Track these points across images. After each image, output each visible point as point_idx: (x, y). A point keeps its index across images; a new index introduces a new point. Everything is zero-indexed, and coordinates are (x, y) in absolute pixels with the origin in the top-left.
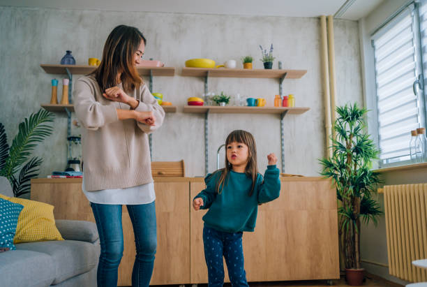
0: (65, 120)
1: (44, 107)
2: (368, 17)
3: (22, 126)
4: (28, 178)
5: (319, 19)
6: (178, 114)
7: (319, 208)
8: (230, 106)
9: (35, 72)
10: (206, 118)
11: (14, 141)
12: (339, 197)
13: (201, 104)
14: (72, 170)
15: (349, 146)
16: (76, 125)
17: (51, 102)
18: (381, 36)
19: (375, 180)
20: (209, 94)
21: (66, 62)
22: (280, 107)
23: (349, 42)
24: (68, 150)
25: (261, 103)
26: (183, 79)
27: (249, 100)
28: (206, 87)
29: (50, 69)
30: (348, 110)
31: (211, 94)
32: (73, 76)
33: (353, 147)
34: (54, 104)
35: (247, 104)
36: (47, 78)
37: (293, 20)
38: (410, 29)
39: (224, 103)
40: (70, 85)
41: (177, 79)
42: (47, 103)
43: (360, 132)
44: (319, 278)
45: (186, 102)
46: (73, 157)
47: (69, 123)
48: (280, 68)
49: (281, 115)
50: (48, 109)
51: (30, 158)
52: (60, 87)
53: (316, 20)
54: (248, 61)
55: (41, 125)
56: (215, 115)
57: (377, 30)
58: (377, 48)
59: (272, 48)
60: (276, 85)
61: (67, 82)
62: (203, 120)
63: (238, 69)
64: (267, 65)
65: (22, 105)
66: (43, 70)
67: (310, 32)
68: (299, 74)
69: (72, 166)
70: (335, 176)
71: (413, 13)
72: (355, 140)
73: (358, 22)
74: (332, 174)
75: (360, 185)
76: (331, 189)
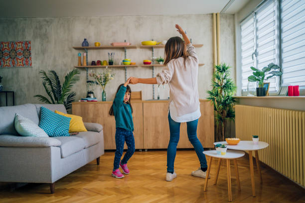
0: (86, 72)
2: (239, 12)
3: (66, 77)
4: (70, 102)
5: (212, 14)
6: (139, 68)
7: (205, 114)
9: (70, 50)
10: (153, 69)
11: (63, 85)
12: (215, 109)
13: (150, 63)
14: (90, 97)
15: (221, 85)
16: (90, 75)
18: (244, 23)
19: (234, 101)
20: (154, 58)
21: (84, 44)
23: (229, 26)
24: (87, 87)
26: (141, 50)
28: (153, 54)
30: (221, 67)
31: (155, 58)
32: (88, 51)
33: (223, 84)
34: (80, 66)
36: (76, 52)
37: (199, 16)
38: (252, 25)
40: (87, 55)
41: (138, 50)
42: (77, 65)
43: (227, 78)
45: (142, 62)
46: (90, 90)
47: (87, 74)
50: (77, 68)
51: (70, 92)
52: (82, 57)
53: (211, 15)
55: (74, 76)
56: (158, 68)
57: (244, 19)
58: (242, 30)
61: (85, 54)
62: (151, 70)
65: (65, 65)
66: (74, 49)
67: (207, 21)
69: (89, 95)
70: (213, 99)
71: (254, 17)
72: (225, 81)
73: (234, 15)
74: (212, 98)
75: (225, 104)
76: (211, 105)
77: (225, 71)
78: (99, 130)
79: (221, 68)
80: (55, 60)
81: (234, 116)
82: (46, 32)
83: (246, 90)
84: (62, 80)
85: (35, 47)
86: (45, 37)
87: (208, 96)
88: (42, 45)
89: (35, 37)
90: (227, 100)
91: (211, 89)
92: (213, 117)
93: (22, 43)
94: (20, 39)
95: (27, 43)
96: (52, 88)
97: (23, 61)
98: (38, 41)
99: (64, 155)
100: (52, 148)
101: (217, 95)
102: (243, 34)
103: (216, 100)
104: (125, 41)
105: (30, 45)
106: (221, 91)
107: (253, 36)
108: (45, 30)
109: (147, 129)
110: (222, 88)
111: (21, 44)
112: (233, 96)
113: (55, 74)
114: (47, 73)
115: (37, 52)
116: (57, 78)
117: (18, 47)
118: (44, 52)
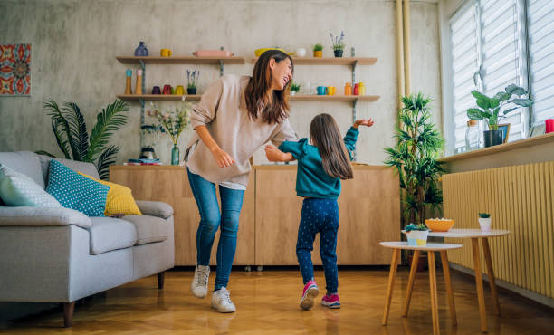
0: (139, 109)
1: (120, 97)
3: (100, 116)
4: (106, 165)
7: (381, 196)
8: (300, 94)
9: (111, 63)
11: (93, 131)
12: (402, 186)
14: (146, 158)
15: (414, 135)
16: (149, 114)
17: (126, 93)
18: (459, 17)
19: (439, 169)
21: (139, 52)
22: (351, 96)
23: (428, 25)
24: (142, 139)
25: (331, 91)
27: (319, 89)
29: (124, 61)
30: (414, 100)
32: (147, 66)
33: (418, 135)
34: (129, 95)
35: (316, 92)
36: (122, 68)
38: (473, 20)
39: (294, 92)
40: (143, 75)
41: (247, 66)
42: (122, 93)
43: (426, 122)
44: (379, 263)
46: (147, 145)
47: (143, 112)
48: (353, 55)
49: (353, 103)
50: (123, 99)
51: (107, 146)
52: (134, 78)
54: (318, 49)
55: (116, 115)
57: (454, 14)
58: (454, 31)
59: (342, 35)
60: (348, 72)
61: (140, 72)
63: (309, 58)
64: (338, 53)
65: (98, 94)
66: (117, 61)
67: (386, 16)
68: (371, 61)
69: (145, 154)
70: (399, 165)
71: (477, 4)
72: (421, 129)
73: (437, 4)
74: (395, 163)
75: (421, 174)
76: (395, 177)
77: (420, 108)
78: (165, 215)
79: (414, 103)
80: (77, 83)
81: (440, 201)
82: (63, 26)
83: (464, 149)
84: (91, 122)
85: (40, 55)
86: (59, 38)
87: (388, 157)
88: (54, 52)
89: (40, 36)
90: (426, 166)
91: (392, 144)
92: (398, 200)
93: (13, 48)
94: (9, 41)
95: (23, 48)
96: (70, 137)
97: (11, 83)
98: (46, 44)
99: (96, 249)
100: (74, 229)
101: (406, 156)
102: (456, 39)
103: (403, 166)
104: (222, 49)
105: (28, 51)
106: (414, 149)
107: (474, 40)
108: (61, 24)
109: (263, 225)
110: (415, 143)
111: (10, 50)
112: (438, 158)
113: (77, 110)
114: (61, 106)
115: (42, 68)
116: (81, 118)
117: (4, 56)
118: (55, 66)
